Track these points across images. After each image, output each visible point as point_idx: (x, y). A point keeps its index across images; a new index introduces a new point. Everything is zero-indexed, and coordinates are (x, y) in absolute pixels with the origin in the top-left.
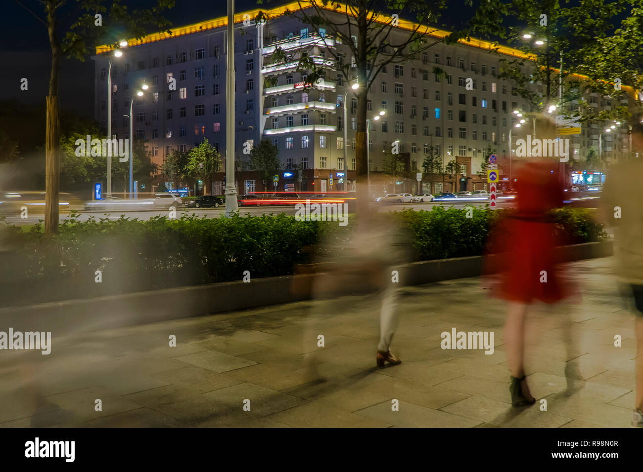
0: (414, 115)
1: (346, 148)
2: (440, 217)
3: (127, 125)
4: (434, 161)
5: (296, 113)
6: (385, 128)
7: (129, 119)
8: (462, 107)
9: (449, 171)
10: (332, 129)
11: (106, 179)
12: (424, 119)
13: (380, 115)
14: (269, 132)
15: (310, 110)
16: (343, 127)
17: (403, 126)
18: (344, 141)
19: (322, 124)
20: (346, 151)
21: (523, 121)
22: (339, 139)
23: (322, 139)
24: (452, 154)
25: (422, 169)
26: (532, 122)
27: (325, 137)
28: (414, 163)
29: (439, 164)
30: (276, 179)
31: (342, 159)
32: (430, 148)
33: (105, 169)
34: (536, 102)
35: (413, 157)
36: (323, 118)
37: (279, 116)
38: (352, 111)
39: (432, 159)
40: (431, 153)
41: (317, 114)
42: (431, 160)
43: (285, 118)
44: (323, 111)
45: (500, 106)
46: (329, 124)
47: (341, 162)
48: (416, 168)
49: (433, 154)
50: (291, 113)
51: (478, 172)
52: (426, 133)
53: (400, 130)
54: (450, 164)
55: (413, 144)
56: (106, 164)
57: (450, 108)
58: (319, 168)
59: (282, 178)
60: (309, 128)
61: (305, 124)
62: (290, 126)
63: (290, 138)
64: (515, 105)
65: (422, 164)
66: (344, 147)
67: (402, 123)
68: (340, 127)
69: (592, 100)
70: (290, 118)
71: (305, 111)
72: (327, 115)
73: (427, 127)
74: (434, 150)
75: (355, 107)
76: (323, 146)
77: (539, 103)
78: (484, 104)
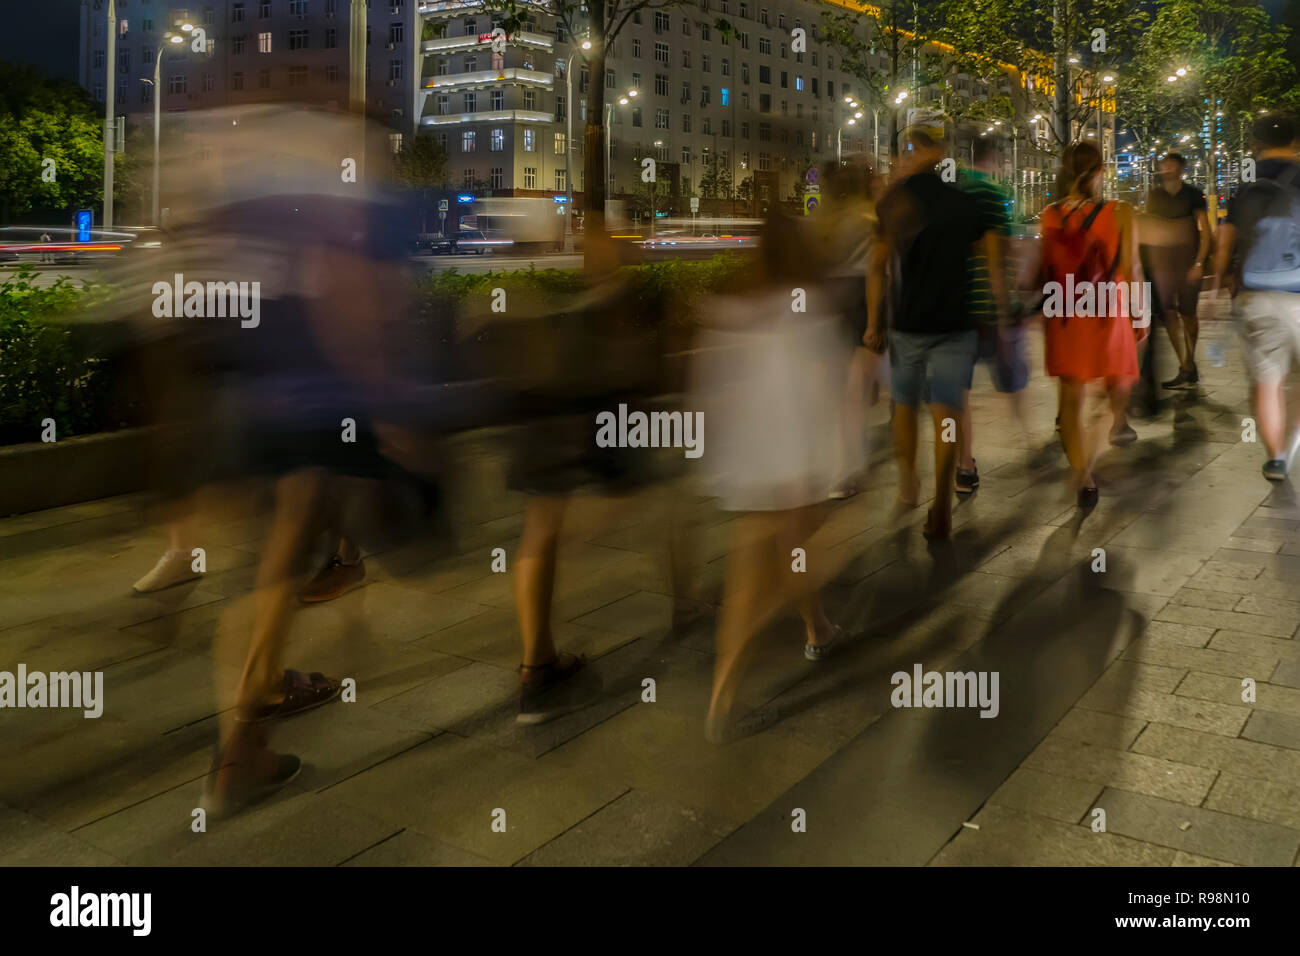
0: (686, 98)
1: (570, 152)
2: (725, 273)
3: (147, 99)
4: (718, 177)
5: (481, 87)
6: (637, 121)
7: (153, 87)
8: (765, 89)
9: (743, 196)
10: (546, 118)
11: (100, 205)
12: (703, 105)
13: (628, 98)
14: (431, 122)
15: (506, 84)
16: (566, 116)
17: (667, 118)
18: (566, 141)
19: (529, 109)
20: (570, 157)
21: (858, 115)
22: (558, 136)
23: (529, 135)
24: (748, 167)
25: (699, 191)
26: (874, 117)
27: (534, 134)
28: (685, 180)
29: (727, 183)
30: (444, 207)
31: (563, 171)
32: (712, 156)
33: (100, 184)
34: (877, 85)
35: (685, 171)
36: (531, 99)
37: (450, 92)
38: (580, 88)
39: (716, 174)
40: (715, 164)
41: (520, 92)
42: (715, 176)
43: (461, 96)
44: (530, 87)
45: (824, 88)
46: (541, 109)
47: (561, 177)
48: (690, 189)
49: (718, 165)
50: (472, 88)
51: (789, 198)
52: (707, 131)
53: (664, 123)
54: (744, 184)
55: (685, 149)
56: (102, 173)
57: (745, 88)
58: (522, 187)
59: (454, 204)
60: (505, 116)
61: (498, 108)
62: (471, 111)
63: (471, 133)
64: (846, 88)
65: (698, 183)
66: (566, 150)
67: (668, 112)
68: (560, 116)
69: (958, 86)
70: (471, 96)
71: (499, 86)
72: (538, 94)
73: (708, 120)
74: (719, 159)
75: (587, 81)
76: (529, 148)
77: (882, 85)
78: (799, 84)
